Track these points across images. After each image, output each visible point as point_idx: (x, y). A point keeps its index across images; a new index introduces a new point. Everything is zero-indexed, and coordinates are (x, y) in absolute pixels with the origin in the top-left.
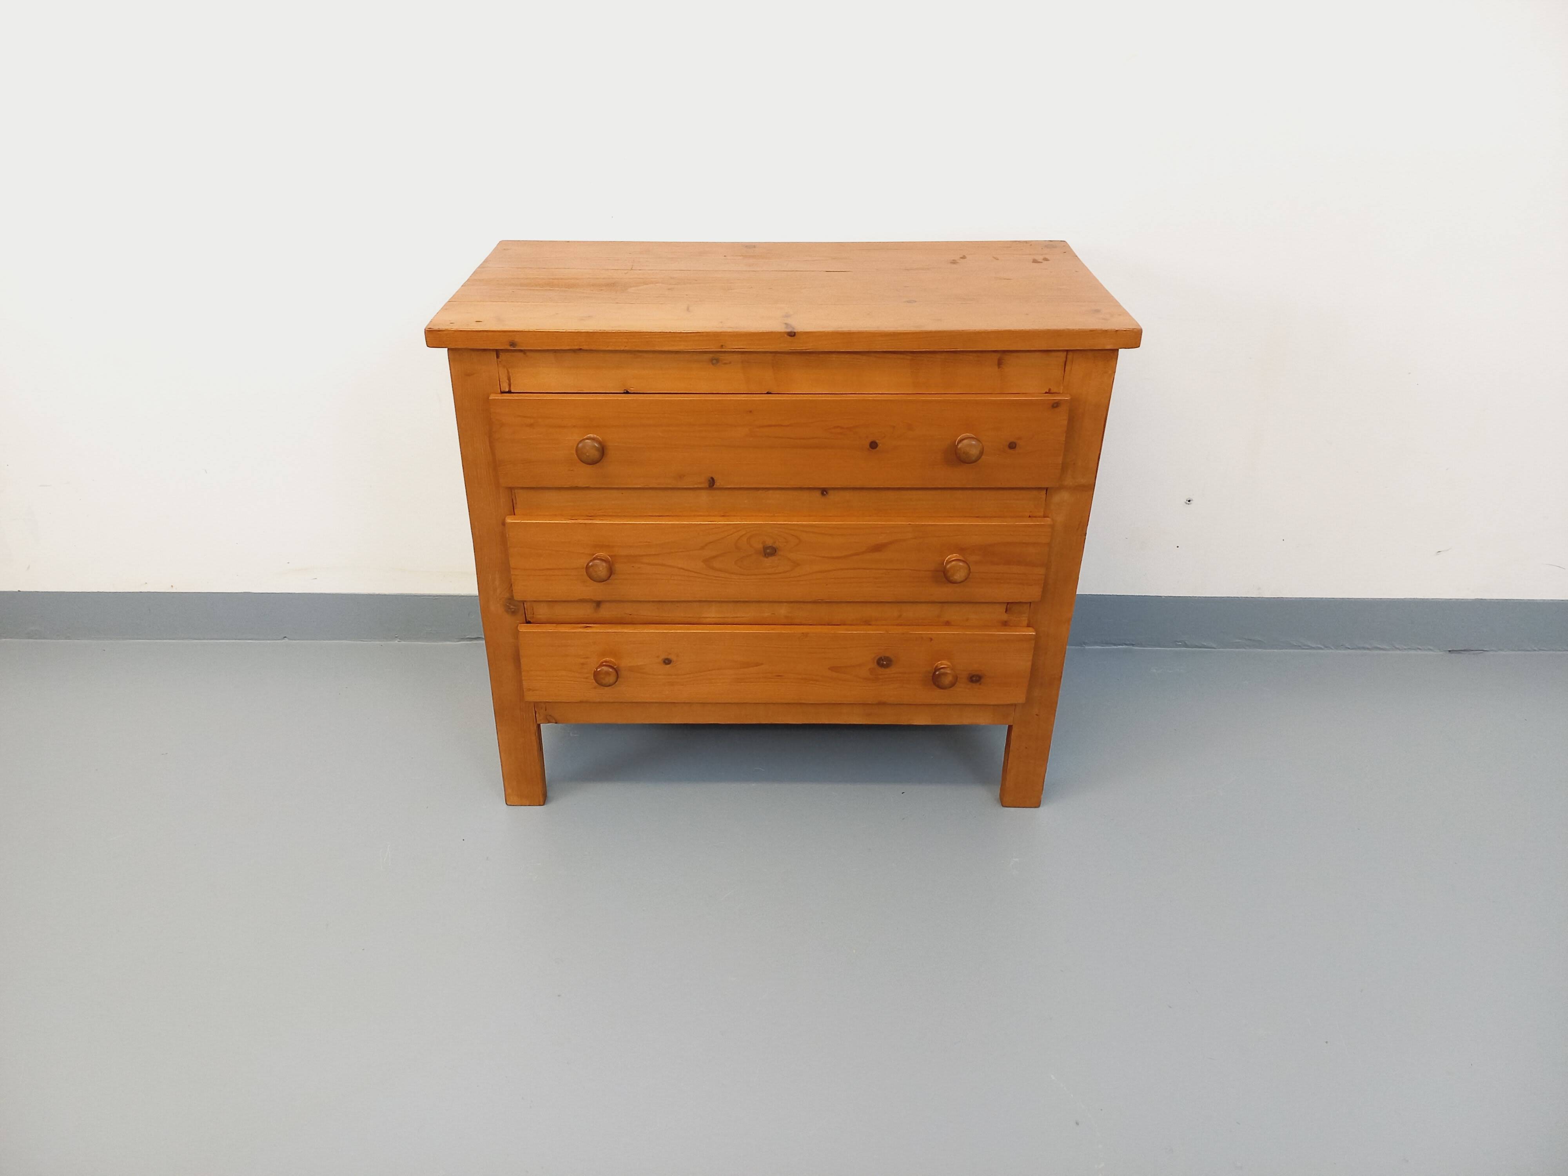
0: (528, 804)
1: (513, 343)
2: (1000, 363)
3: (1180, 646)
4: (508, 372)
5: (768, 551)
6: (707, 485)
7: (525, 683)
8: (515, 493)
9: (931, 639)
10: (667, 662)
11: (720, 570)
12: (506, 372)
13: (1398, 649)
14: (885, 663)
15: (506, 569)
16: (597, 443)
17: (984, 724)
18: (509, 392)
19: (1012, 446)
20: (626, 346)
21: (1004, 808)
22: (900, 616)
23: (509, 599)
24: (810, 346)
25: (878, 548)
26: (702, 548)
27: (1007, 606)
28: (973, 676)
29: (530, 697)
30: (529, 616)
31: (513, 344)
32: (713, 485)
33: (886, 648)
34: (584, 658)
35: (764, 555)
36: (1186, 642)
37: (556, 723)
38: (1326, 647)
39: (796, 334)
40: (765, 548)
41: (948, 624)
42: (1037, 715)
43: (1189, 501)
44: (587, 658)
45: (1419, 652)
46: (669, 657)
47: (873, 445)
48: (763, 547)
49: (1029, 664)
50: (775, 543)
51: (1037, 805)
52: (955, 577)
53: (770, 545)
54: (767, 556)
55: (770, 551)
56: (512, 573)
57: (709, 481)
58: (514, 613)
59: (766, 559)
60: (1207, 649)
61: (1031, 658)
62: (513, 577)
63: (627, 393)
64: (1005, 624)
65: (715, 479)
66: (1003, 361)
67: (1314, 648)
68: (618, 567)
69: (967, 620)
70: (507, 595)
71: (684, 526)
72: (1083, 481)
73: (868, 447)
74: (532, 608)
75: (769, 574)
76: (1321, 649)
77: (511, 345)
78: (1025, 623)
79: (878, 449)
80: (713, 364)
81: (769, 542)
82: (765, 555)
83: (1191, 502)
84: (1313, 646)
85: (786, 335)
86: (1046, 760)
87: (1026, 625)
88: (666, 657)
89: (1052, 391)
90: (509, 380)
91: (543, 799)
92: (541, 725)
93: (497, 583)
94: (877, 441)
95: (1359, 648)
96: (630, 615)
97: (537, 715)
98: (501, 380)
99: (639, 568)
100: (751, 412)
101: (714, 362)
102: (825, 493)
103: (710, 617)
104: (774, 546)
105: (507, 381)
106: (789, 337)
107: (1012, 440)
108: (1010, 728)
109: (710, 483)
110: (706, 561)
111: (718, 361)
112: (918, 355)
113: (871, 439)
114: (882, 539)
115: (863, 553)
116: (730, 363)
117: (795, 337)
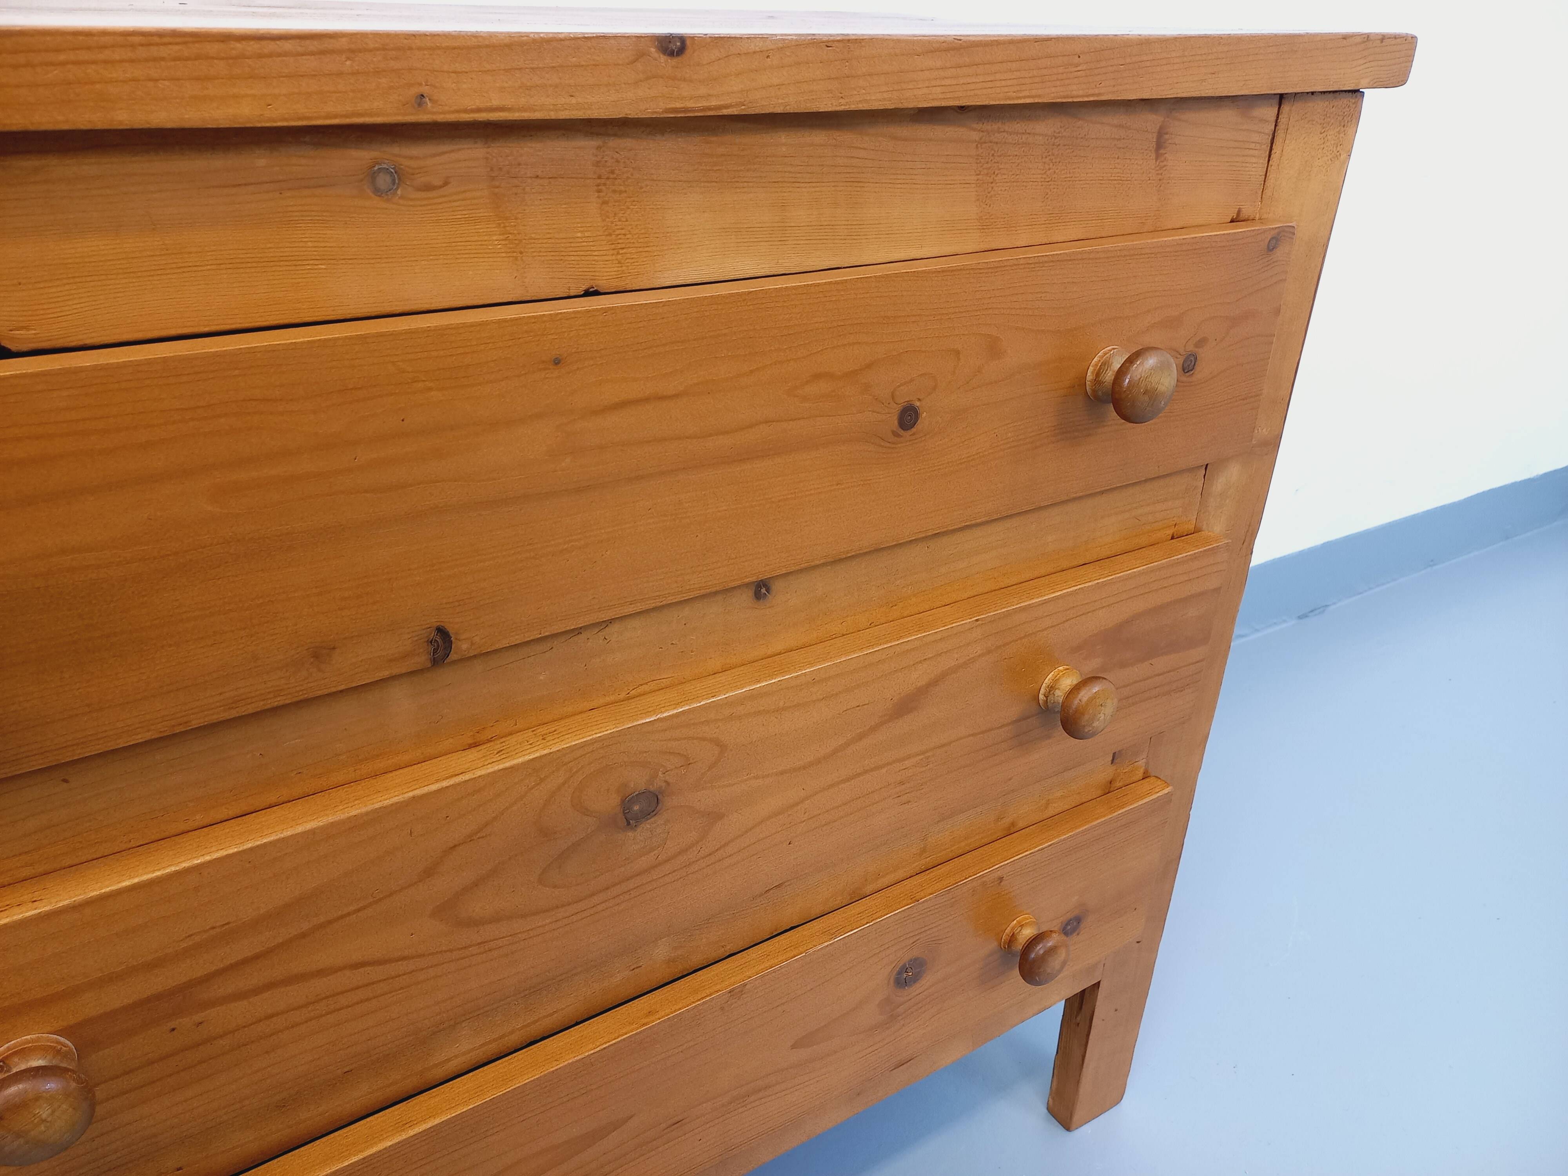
2: (1160, 144)
5: (636, 808)
6: (422, 659)
14: (910, 974)
19: (1189, 364)
24: (730, 96)
25: (908, 704)
32: (446, 653)
33: (915, 938)
35: (625, 825)
39: (688, 42)
40: (626, 803)
47: (908, 417)
48: (623, 801)
50: (650, 776)
53: (642, 788)
54: (633, 822)
55: (640, 808)
57: (432, 641)
59: (631, 834)
65: (450, 629)
66: (1167, 137)
73: (895, 425)
79: (919, 425)
80: (377, 192)
81: (638, 780)
82: (629, 824)
85: (653, 52)
89: (1242, 216)
94: (918, 404)
100: (557, 362)
101: (383, 181)
102: (763, 590)
104: (652, 789)
106: (663, 58)
109: (435, 651)
111: (398, 176)
112: (996, 126)
113: (902, 401)
114: (918, 677)
115: (874, 729)
116: (446, 184)
117: (688, 51)
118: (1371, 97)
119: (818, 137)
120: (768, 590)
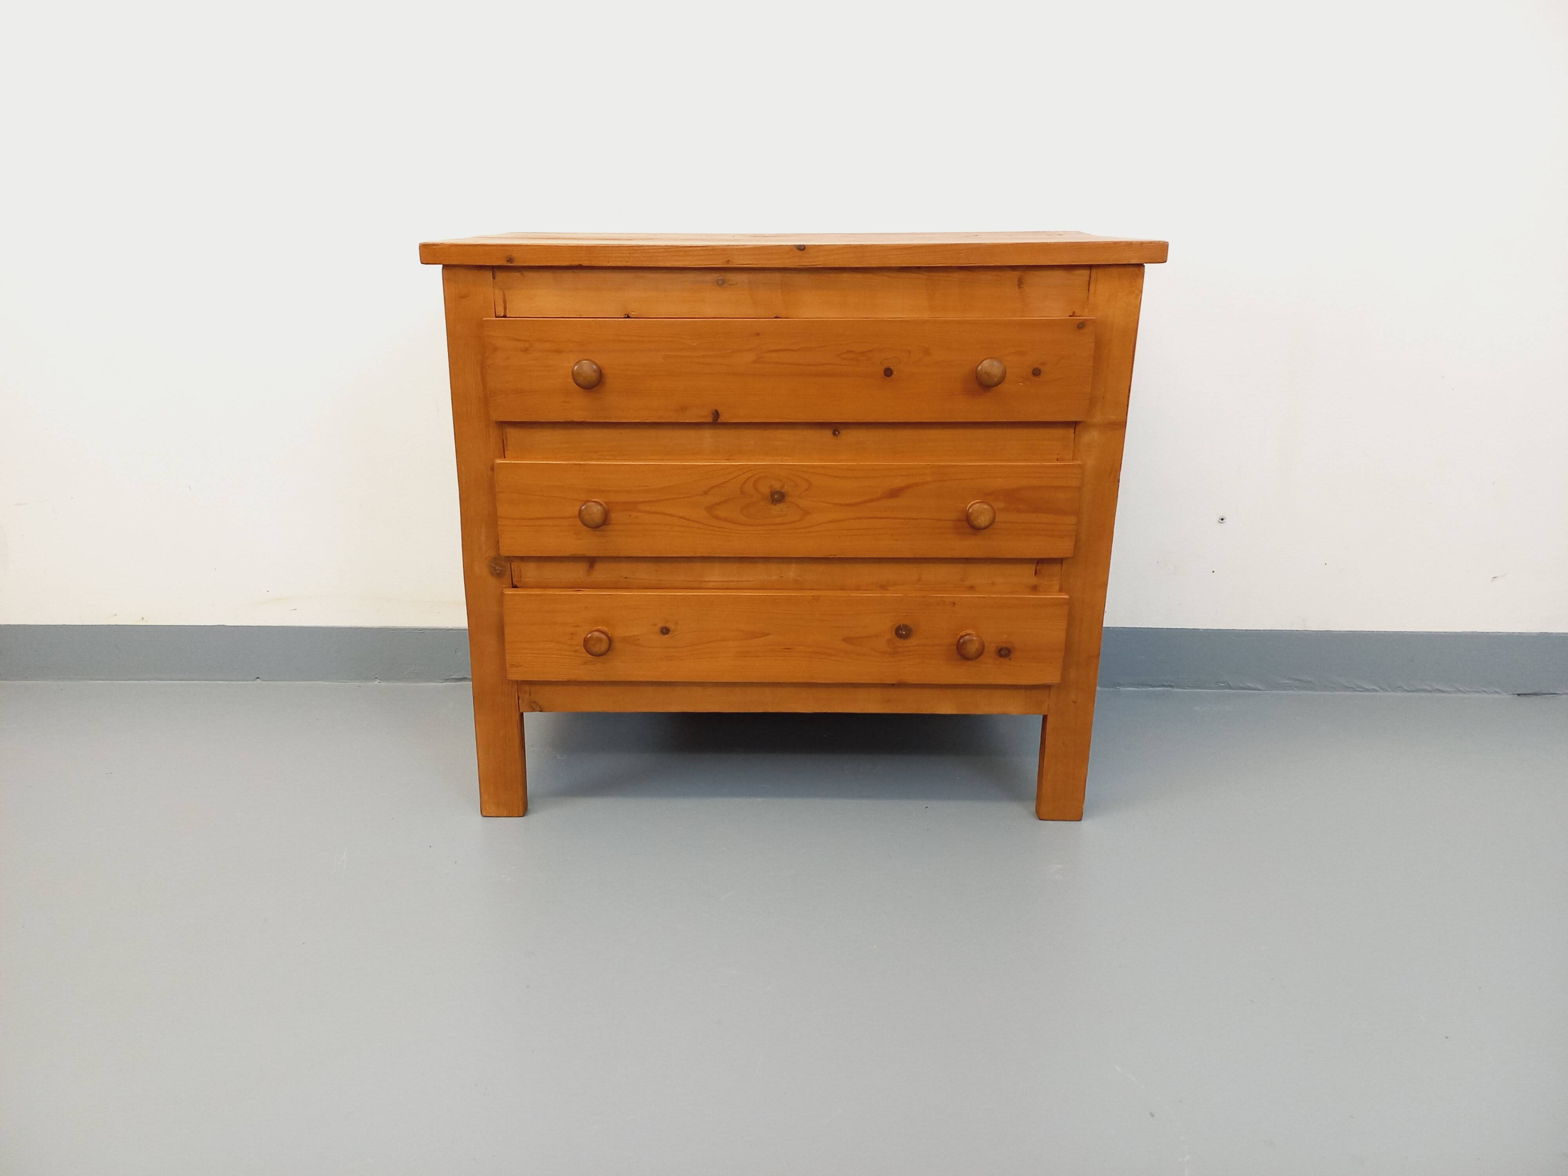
0: (505, 814)
1: (510, 258)
2: (1020, 283)
3: (1224, 688)
4: (504, 295)
6: (710, 419)
7: (508, 657)
8: (506, 433)
9: (954, 604)
10: (665, 631)
11: (725, 520)
12: (502, 294)
13: (1462, 692)
14: (904, 633)
15: (493, 521)
16: (595, 366)
17: (1015, 714)
18: (505, 316)
19: (1036, 372)
20: (628, 262)
21: (1040, 821)
22: (919, 580)
23: (495, 558)
24: (820, 262)
25: (894, 493)
26: (706, 493)
27: (1036, 567)
28: (1001, 650)
29: (515, 675)
30: (516, 579)
31: (510, 260)
32: (717, 420)
33: (906, 614)
34: (574, 627)
35: (771, 501)
36: (1230, 683)
37: (541, 711)
38: (1382, 689)
39: (806, 247)
40: (773, 494)
41: (972, 588)
42: (1074, 702)
43: (1222, 519)
44: (578, 626)
45: (1485, 695)
46: (667, 625)
47: (888, 372)
48: (771, 492)
49: (1063, 635)
50: (783, 486)
51: (1079, 819)
52: (979, 521)
53: (779, 490)
54: (774, 502)
55: (777, 497)
56: (499, 523)
57: (713, 414)
58: (499, 575)
59: (773, 506)
60: (1253, 691)
61: (1065, 627)
62: (500, 528)
63: (628, 317)
64: (1035, 589)
65: (719, 412)
66: (1023, 280)
67: (1368, 690)
68: (613, 516)
69: (993, 584)
70: (492, 554)
71: (685, 468)
72: (1113, 418)
73: (883, 374)
74: (519, 570)
75: (777, 524)
76: (1376, 691)
77: (508, 261)
78: (1057, 587)
79: (892, 376)
80: (718, 285)
81: (777, 486)
82: (773, 502)
83: (1224, 520)
84: (1367, 687)
85: (795, 249)
86: (1085, 759)
87: (1058, 590)
88: (664, 625)
89: (1076, 315)
90: (505, 302)
91: (524, 811)
92: (524, 713)
93: (483, 539)
94: (892, 368)
95: (1418, 691)
96: (626, 578)
97: (520, 702)
98: (496, 303)
99: (637, 517)
100: (758, 335)
101: (720, 283)
102: (837, 432)
103: (712, 581)
104: (782, 491)
105: (502, 304)
106: (798, 251)
107: (1035, 366)
108: (1045, 718)
109: (714, 417)
110: (710, 509)
111: (724, 281)
112: (934, 274)
113: (885, 366)
114: (898, 482)
115: (878, 499)
116: (736, 284)
117: (805, 250)
118: (1148, 267)
119: (859, 276)
120: (839, 433)
